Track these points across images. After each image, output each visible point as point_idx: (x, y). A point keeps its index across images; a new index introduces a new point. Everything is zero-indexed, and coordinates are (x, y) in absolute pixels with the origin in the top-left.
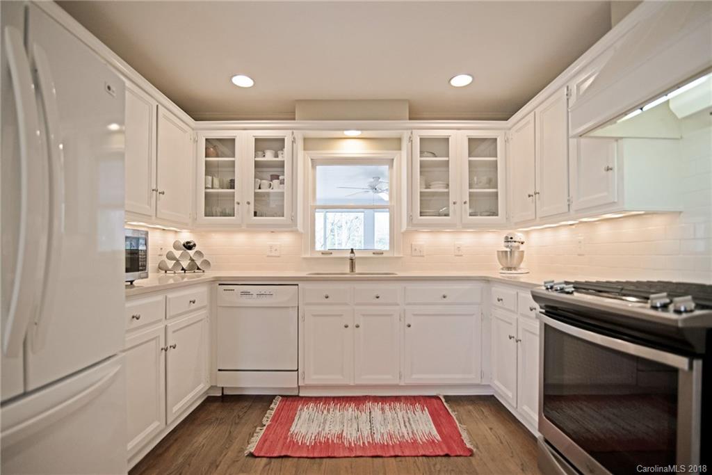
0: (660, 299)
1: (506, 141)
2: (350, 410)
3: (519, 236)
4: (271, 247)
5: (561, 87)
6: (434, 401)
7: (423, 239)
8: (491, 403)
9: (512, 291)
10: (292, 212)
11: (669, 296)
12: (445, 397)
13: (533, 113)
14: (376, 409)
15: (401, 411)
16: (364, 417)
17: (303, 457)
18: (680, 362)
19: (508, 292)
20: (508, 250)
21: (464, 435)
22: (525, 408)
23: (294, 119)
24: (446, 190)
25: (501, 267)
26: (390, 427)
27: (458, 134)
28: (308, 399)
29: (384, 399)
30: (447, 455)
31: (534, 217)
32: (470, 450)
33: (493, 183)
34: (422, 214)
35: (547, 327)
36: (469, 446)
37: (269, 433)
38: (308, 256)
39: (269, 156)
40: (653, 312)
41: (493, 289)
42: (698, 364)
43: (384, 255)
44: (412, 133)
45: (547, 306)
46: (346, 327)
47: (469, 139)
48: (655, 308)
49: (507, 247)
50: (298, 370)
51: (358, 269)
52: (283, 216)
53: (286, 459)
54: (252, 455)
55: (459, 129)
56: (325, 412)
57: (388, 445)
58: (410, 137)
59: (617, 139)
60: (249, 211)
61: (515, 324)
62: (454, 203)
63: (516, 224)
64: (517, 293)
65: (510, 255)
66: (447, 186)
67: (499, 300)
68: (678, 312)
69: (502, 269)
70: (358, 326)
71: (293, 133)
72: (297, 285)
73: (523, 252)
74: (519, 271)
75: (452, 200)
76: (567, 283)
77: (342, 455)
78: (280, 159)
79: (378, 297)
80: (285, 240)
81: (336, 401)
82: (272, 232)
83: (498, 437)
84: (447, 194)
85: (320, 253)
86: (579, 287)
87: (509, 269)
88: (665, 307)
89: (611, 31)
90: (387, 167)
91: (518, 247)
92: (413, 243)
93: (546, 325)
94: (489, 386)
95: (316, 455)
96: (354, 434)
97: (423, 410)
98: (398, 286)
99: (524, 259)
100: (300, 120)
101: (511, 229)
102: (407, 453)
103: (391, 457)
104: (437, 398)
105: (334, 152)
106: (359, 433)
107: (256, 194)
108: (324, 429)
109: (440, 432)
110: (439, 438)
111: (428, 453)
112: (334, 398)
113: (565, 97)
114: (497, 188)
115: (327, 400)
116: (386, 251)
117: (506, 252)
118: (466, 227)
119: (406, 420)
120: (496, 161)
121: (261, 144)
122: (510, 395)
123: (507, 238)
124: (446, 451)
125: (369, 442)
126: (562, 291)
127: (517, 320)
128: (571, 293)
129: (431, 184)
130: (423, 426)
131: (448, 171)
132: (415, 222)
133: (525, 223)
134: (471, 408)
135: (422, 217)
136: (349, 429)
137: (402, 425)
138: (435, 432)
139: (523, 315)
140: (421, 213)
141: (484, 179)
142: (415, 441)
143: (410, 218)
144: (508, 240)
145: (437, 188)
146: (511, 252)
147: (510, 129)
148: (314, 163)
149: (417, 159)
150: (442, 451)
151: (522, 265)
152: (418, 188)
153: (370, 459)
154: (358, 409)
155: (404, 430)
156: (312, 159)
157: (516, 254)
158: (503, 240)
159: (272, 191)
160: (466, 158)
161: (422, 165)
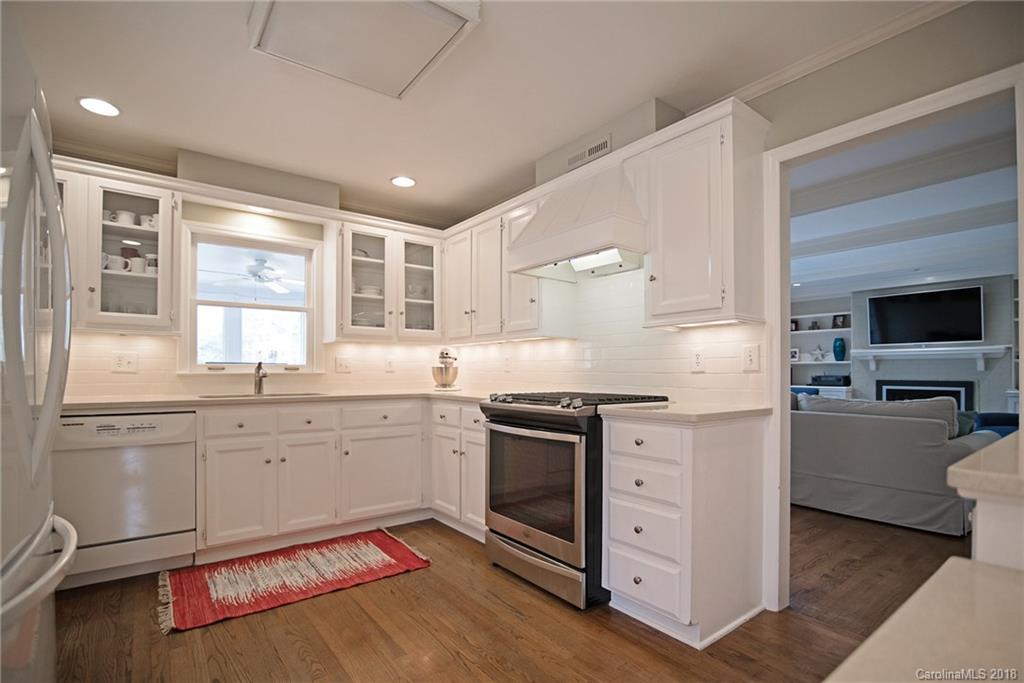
0: (565, 401)
1: (442, 252)
2: (280, 562)
3: (452, 352)
4: (120, 359)
5: (496, 217)
6: (377, 534)
7: (350, 353)
8: (432, 526)
9: (455, 407)
10: (172, 308)
11: (571, 399)
12: (387, 528)
13: (469, 231)
14: (314, 555)
15: (344, 551)
16: (302, 565)
17: (250, 614)
18: (574, 438)
19: (451, 409)
20: (443, 366)
21: (417, 553)
22: (470, 515)
23: (175, 176)
24: (381, 297)
25: (435, 384)
26: (338, 565)
27: (396, 236)
28: (214, 567)
29: (318, 545)
30: (408, 571)
31: (469, 334)
32: (427, 562)
33: (428, 293)
34: (354, 323)
35: (492, 432)
36: (424, 558)
37: (181, 607)
38: (186, 372)
39: (125, 221)
40: (562, 409)
41: (434, 406)
42: (584, 438)
43: (300, 371)
44: (343, 225)
45: (491, 415)
46: (268, 462)
47: (406, 243)
48: (563, 407)
49: (442, 363)
50: (195, 530)
51: (267, 389)
52: (156, 314)
53: (228, 622)
54: (174, 631)
55: (395, 230)
56: (248, 571)
57: (344, 579)
58: (341, 230)
59: (538, 278)
60: (91, 304)
61: (458, 439)
62: (390, 313)
63: (451, 339)
64: (461, 409)
65: (445, 372)
66: (381, 292)
67: (441, 417)
68: (574, 408)
69: (437, 386)
70: (283, 460)
71: (173, 195)
72: (194, 412)
73: (456, 368)
74: (453, 388)
75: (388, 308)
76: (507, 395)
77: (297, 599)
78: (145, 227)
79: (309, 422)
80: (145, 349)
81: (256, 559)
82: (121, 335)
83: (447, 548)
84: (382, 301)
85: (206, 368)
86: (517, 398)
87: (444, 386)
88: (568, 406)
89: (535, 189)
90: (303, 258)
91: (452, 363)
92: (339, 357)
93: (491, 430)
94: (429, 509)
95: (265, 608)
96: (300, 581)
97: (367, 544)
98: (333, 408)
99: (458, 376)
100: (184, 178)
101: (445, 344)
102: (368, 579)
103: (353, 586)
104: (379, 530)
105: (225, 227)
106: (306, 579)
107: (104, 276)
108: (259, 586)
109: (392, 556)
110: (393, 561)
111: (388, 574)
112: (251, 557)
113: (499, 228)
114: (432, 299)
115: (243, 561)
116: (302, 366)
117: (441, 368)
118: (403, 341)
119: (354, 556)
120: (432, 272)
121: (113, 201)
122: (453, 508)
123: (442, 353)
124: (405, 568)
125: (322, 582)
126: (504, 401)
127: (461, 434)
128: (511, 403)
129: (364, 287)
130: (374, 556)
131: (383, 274)
132: (345, 331)
133: (460, 339)
134: (415, 532)
135: (354, 327)
136: (291, 578)
137: (351, 561)
138: (387, 558)
139: (467, 429)
140: (353, 321)
141: (419, 288)
142: (372, 569)
143: (340, 328)
144: (444, 356)
145: (369, 294)
146: (446, 368)
147: (445, 239)
148: (195, 238)
149: (349, 257)
150: (402, 568)
151: (455, 383)
152: (350, 293)
153: (332, 595)
154: (290, 559)
155: (354, 564)
156: (192, 233)
157: (451, 371)
158: (438, 355)
159: (129, 274)
160: (402, 264)
161: (355, 264)
